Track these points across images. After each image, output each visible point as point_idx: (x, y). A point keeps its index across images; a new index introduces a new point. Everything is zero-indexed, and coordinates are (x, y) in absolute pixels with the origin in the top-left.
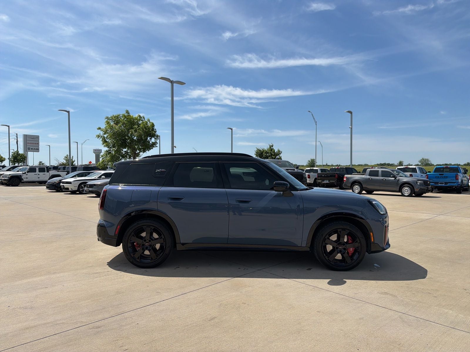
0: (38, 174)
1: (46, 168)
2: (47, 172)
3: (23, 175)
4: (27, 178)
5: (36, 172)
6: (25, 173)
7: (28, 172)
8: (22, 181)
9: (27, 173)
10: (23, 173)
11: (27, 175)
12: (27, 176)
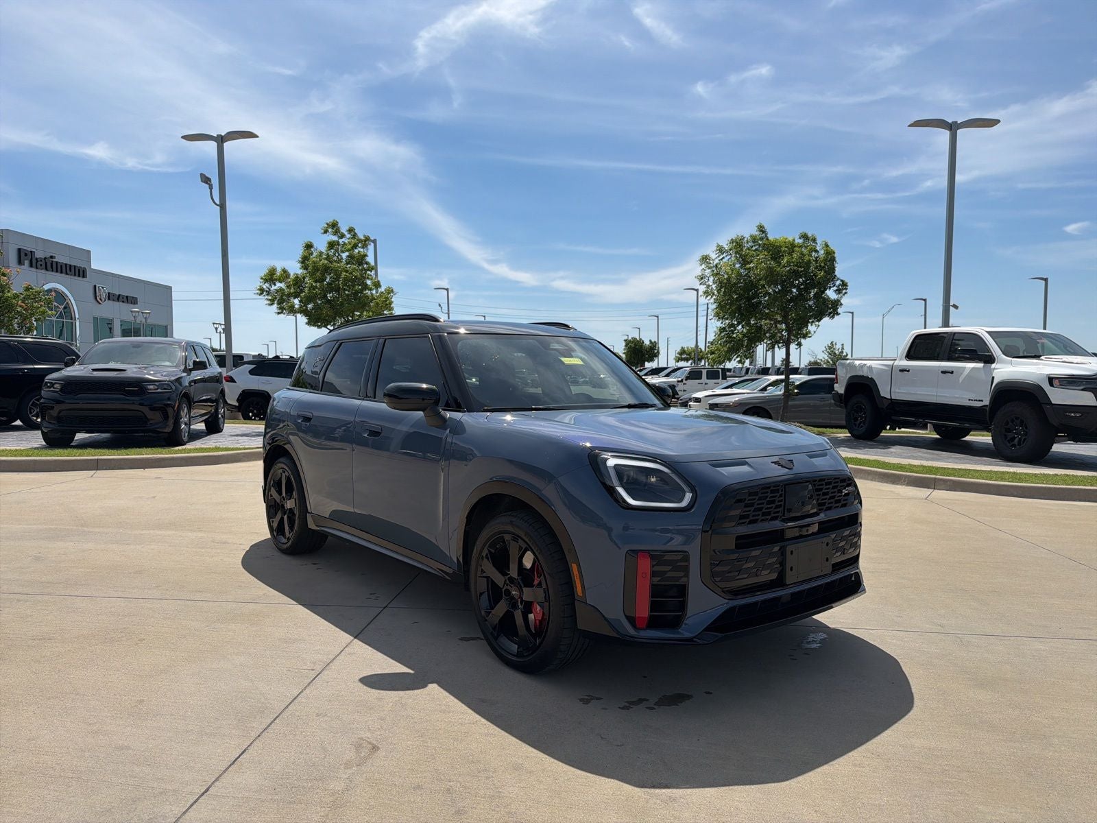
0: (706, 384)
1: (720, 370)
2: (723, 379)
3: (678, 385)
4: (684, 391)
5: (701, 378)
6: (682, 381)
7: (687, 378)
8: (676, 396)
9: (684, 382)
10: (678, 381)
11: (684, 384)
12: (685, 387)
